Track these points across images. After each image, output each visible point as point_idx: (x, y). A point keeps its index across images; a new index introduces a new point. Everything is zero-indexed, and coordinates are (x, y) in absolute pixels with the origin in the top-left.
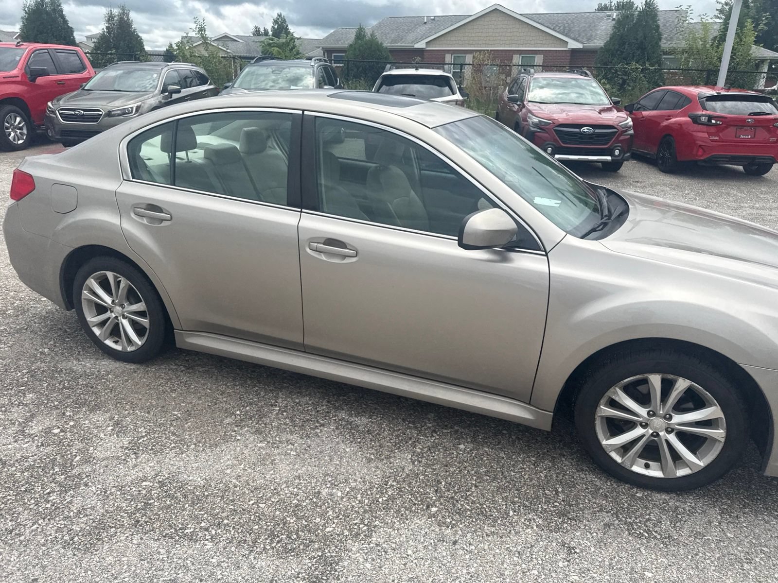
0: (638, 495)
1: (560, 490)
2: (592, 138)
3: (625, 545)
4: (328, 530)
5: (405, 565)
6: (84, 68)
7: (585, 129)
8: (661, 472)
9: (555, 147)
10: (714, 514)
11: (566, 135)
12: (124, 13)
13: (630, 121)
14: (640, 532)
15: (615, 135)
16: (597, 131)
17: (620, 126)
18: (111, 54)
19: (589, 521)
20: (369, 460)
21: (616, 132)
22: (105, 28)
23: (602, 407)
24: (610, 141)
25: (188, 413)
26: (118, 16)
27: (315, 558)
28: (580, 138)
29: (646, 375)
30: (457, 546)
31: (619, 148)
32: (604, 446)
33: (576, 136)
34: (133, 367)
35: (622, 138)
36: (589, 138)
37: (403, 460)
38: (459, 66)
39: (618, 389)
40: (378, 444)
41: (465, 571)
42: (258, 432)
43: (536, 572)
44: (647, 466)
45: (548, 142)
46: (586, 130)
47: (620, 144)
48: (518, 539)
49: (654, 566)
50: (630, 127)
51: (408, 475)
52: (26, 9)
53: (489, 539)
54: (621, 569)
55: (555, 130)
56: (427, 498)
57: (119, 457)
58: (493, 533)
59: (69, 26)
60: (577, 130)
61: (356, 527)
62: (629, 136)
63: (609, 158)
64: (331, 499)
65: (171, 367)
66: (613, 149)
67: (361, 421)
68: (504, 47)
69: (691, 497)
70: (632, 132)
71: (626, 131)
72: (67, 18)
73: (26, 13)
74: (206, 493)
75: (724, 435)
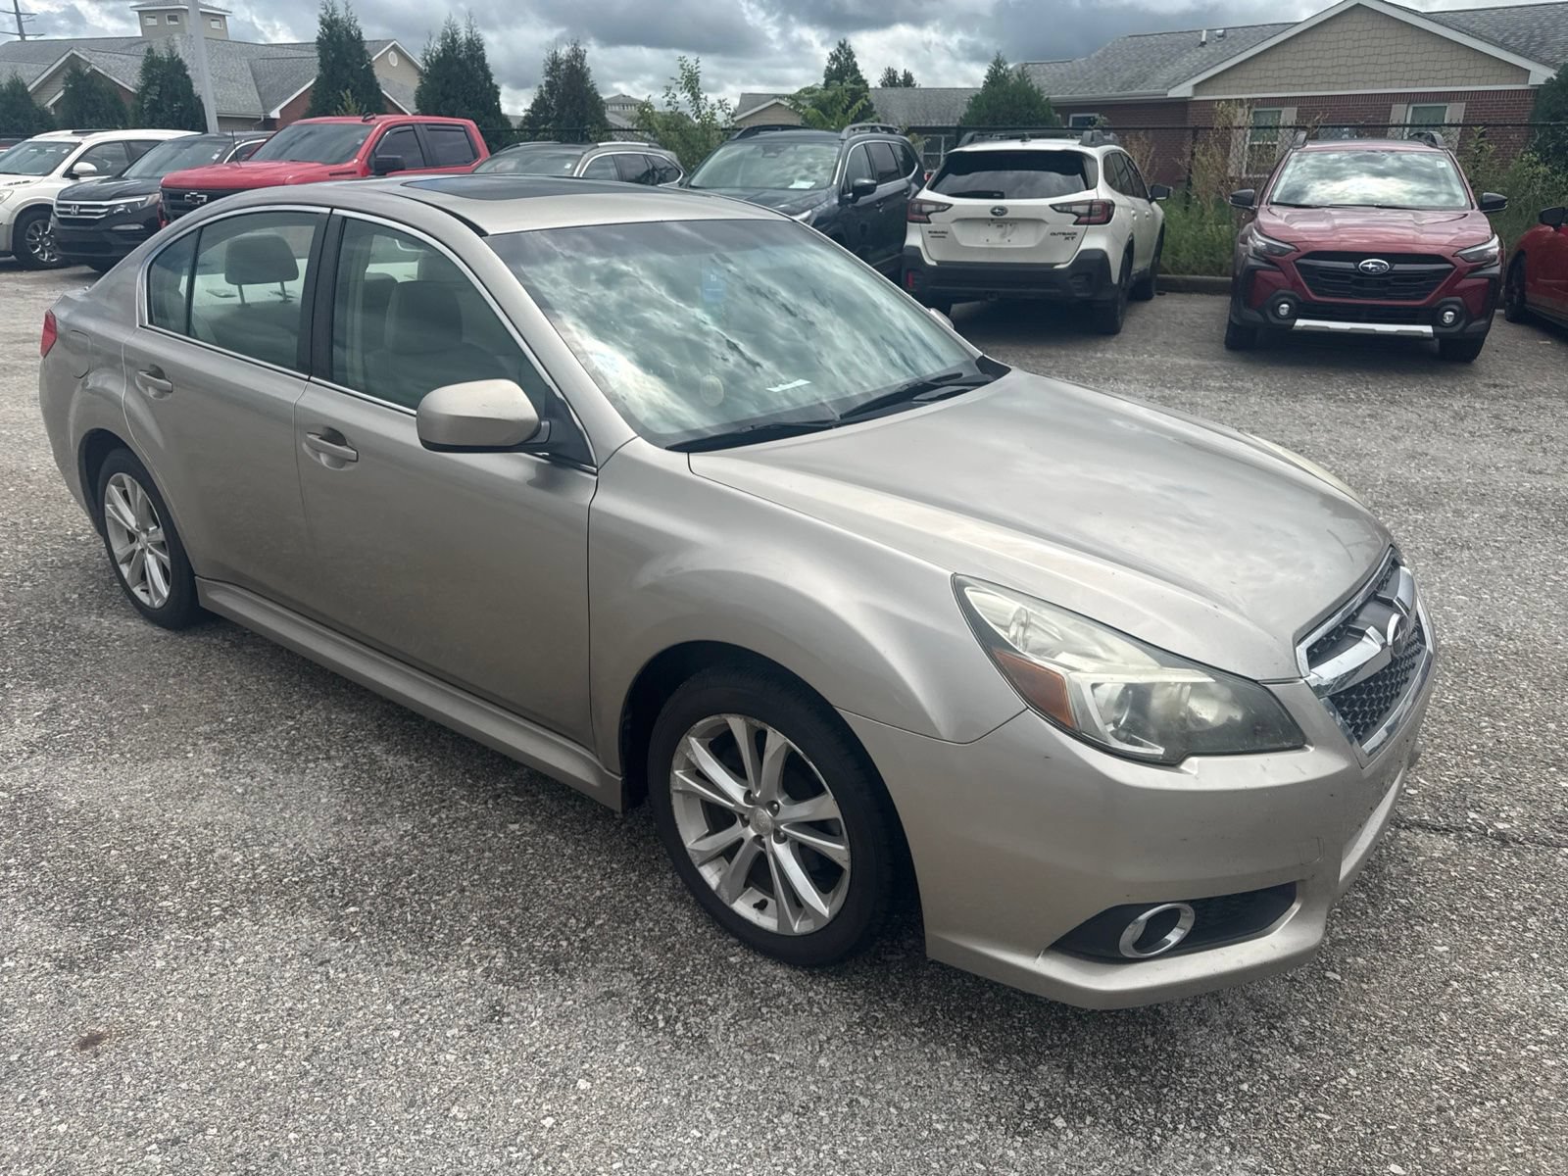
0: (732, 959)
1: (598, 922)
2: (1387, 283)
3: (599, 1031)
4: (165, 903)
5: (211, 975)
6: (476, 155)
7: (1369, 264)
8: (776, 921)
9: (1298, 303)
10: (839, 1021)
11: (1321, 275)
12: (578, 56)
13: (1494, 246)
14: (655, 1018)
15: (1445, 278)
16: (1398, 267)
17: (1465, 258)
18: (545, 130)
19: (586, 981)
20: (339, 820)
21: (1451, 270)
22: (543, 83)
23: (677, 772)
24: (1432, 290)
25: (161, 710)
26: (567, 61)
27: (102, 936)
28: (1355, 282)
29: (724, 716)
30: (320, 969)
31: (1455, 307)
32: (689, 852)
33: (1347, 278)
34: (159, 633)
35: (1465, 283)
36: (1383, 283)
37: (391, 833)
38: (1190, 132)
39: (693, 740)
40: (380, 800)
41: (288, 1005)
42: (227, 752)
43: (396, 1034)
44: (761, 906)
45: (1281, 291)
46: (1370, 266)
47: (1459, 299)
48: (431, 980)
49: (609, 1074)
50: (1494, 258)
51: (373, 854)
52: (428, 57)
53: (384, 969)
54: (545, 1064)
55: (1298, 265)
56: (362, 891)
57: (8, 752)
58: (401, 962)
59: (491, 84)
60: (1351, 265)
61: (206, 909)
62: (1486, 280)
63: (1428, 329)
64: (216, 864)
65: (215, 641)
66: (1438, 309)
67: (393, 763)
68: (1373, 88)
69: (831, 985)
70: (1496, 270)
71: (1480, 268)
72: (491, 70)
73: (427, 64)
74: (61, 822)
75: (846, 856)
